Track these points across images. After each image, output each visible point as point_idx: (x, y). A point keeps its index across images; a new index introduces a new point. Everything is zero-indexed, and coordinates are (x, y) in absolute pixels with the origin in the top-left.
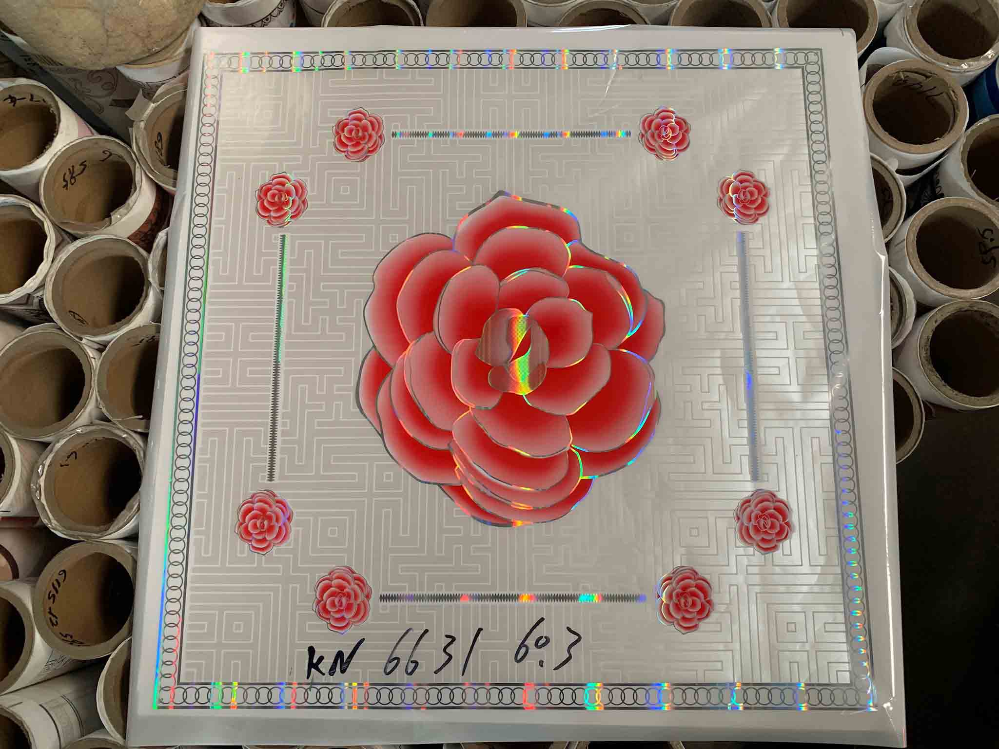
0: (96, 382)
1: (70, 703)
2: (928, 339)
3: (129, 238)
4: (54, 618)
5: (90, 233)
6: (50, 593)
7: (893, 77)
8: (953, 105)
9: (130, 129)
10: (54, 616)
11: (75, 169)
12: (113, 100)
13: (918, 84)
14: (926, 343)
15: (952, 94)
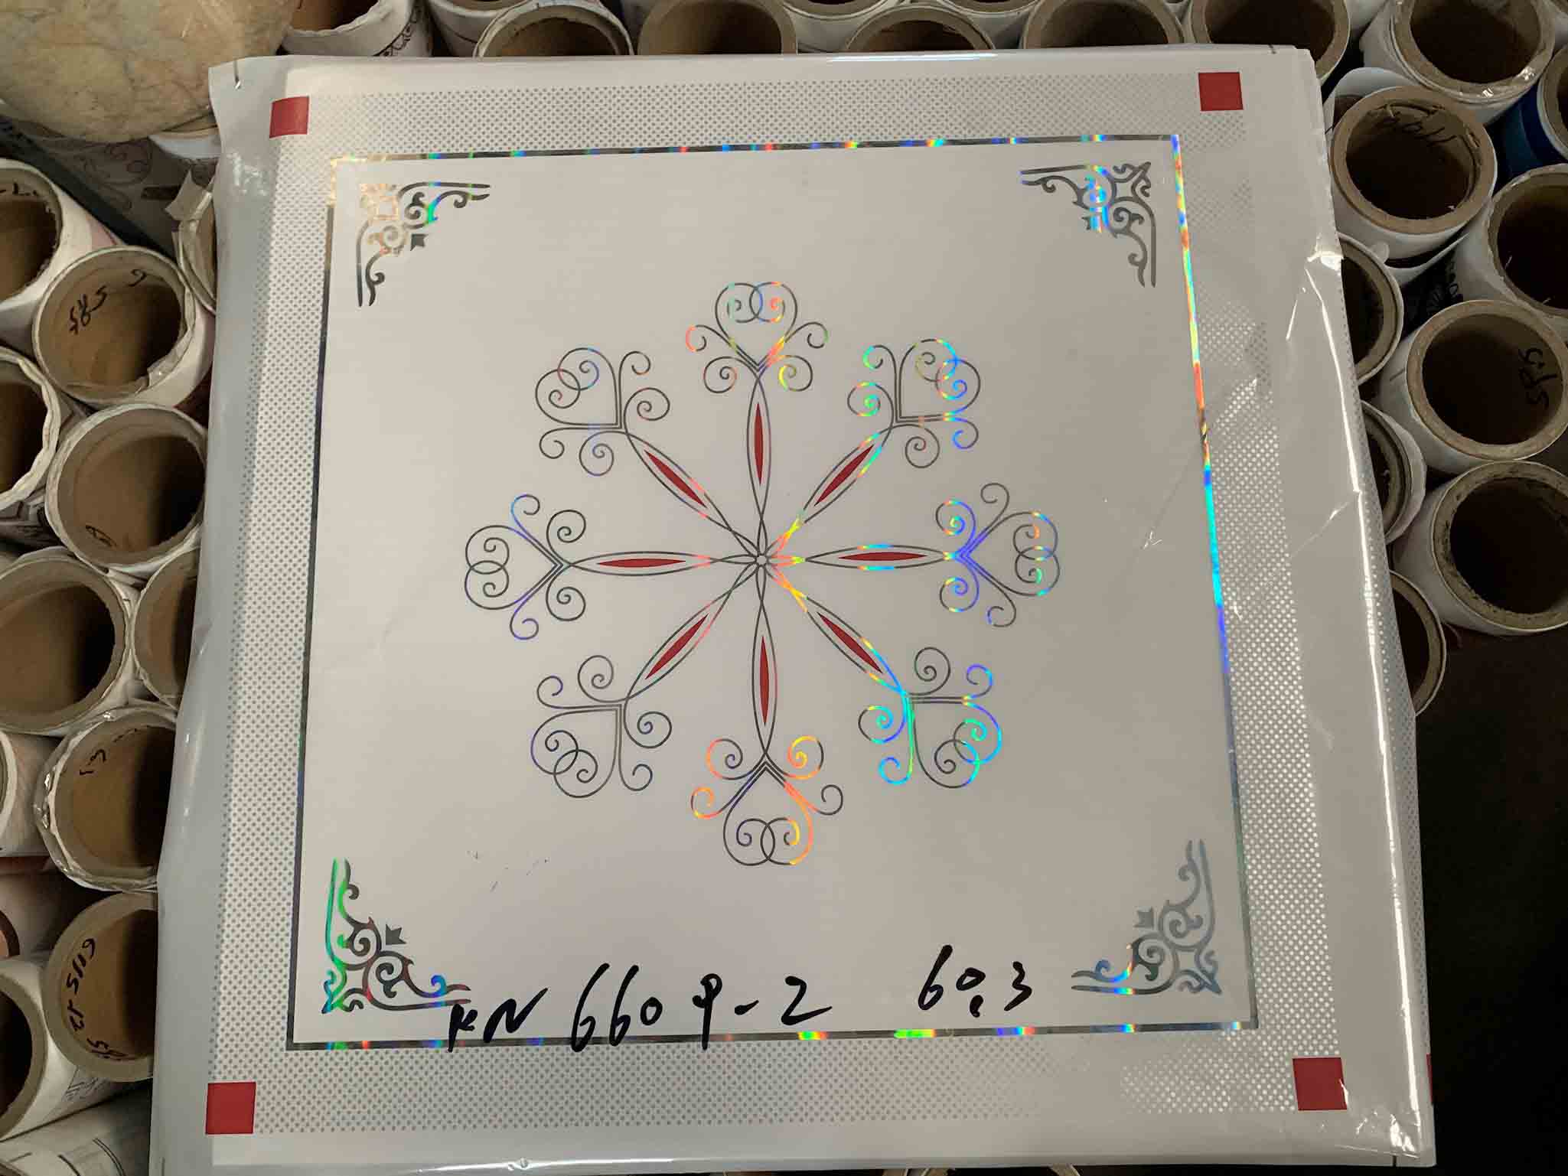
0: (132, 637)
1: (106, 1149)
2: (1447, 526)
3: (177, 408)
4: (80, 1019)
6: (69, 977)
7: (1376, 114)
8: (1472, 155)
9: (173, 234)
10: (76, 1012)
11: (89, 301)
12: (146, 189)
13: (1417, 123)
14: (1445, 531)
15: (1471, 139)
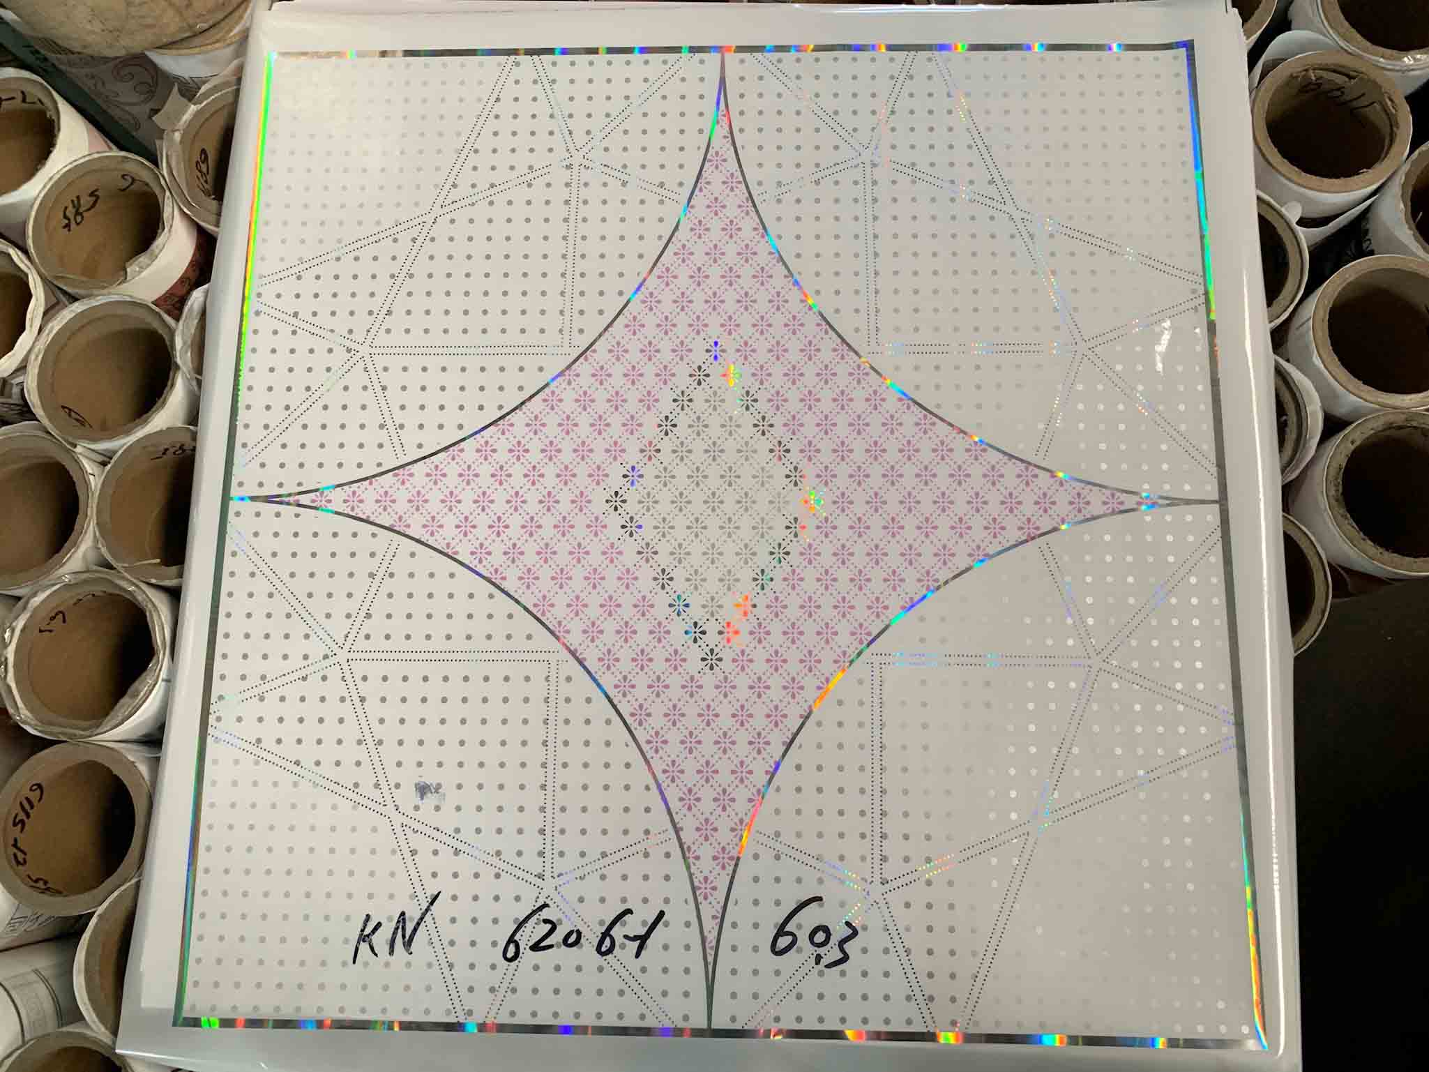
0: (95, 506)
1: (45, 980)
2: (1340, 469)
3: (153, 303)
4: (23, 856)
5: (95, 292)
6: (15, 818)
7: (1297, 77)
8: (1389, 118)
9: (158, 142)
10: (22, 851)
11: (82, 202)
12: (152, 109)
13: (1338, 89)
14: (1338, 474)
15: (1389, 103)
